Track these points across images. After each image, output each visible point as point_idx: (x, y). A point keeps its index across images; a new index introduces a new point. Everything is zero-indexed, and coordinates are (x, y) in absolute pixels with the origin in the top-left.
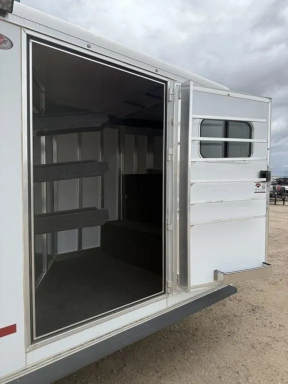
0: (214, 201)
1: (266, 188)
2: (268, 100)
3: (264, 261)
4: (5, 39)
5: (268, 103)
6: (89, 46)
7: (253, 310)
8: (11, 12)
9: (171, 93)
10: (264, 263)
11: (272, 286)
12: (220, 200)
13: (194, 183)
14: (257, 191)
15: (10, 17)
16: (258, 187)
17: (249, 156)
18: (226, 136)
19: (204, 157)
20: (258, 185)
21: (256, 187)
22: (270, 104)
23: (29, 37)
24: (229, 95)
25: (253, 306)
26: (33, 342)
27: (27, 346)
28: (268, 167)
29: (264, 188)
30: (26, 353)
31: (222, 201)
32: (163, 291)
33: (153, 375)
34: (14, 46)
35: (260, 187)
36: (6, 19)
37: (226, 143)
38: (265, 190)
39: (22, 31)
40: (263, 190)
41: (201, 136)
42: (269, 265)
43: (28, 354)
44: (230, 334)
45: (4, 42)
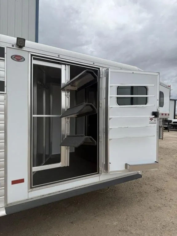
0: (123, 127)
1: (156, 121)
2: (157, 74)
3: (156, 161)
4: (22, 58)
5: (157, 75)
6: (59, 56)
7: (158, 191)
8: (24, 46)
9: (101, 74)
10: (155, 162)
11: (174, 179)
12: (126, 127)
13: (111, 118)
14: (151, 122)
15: (24, 48)
16: (151, 120)
17: (146, 104)
18: (132, 94)
19: (119, 105)
20: (151, 119)
21: (150, 121)
22: (158, 76)
23: (32, 55)
24: (133, 73)
25: (158, 188)
26: (31, 188)
27: (28, 189)
28: (158, 109)
29: (155, 121)
30: (28, 192)
31: (128, 127)
32: (97, 173)
33: (92, 215)
34: (25, 60)
35: (153, 121)
36: (22, 49)
37: (132, 98)
38: (156, 122)
39: (29, 53)
40: (155, 122)
41: (117, 95)
42: (157, 162)
43: (29, 193)
44: (139, 201)
45: (21, 59)
